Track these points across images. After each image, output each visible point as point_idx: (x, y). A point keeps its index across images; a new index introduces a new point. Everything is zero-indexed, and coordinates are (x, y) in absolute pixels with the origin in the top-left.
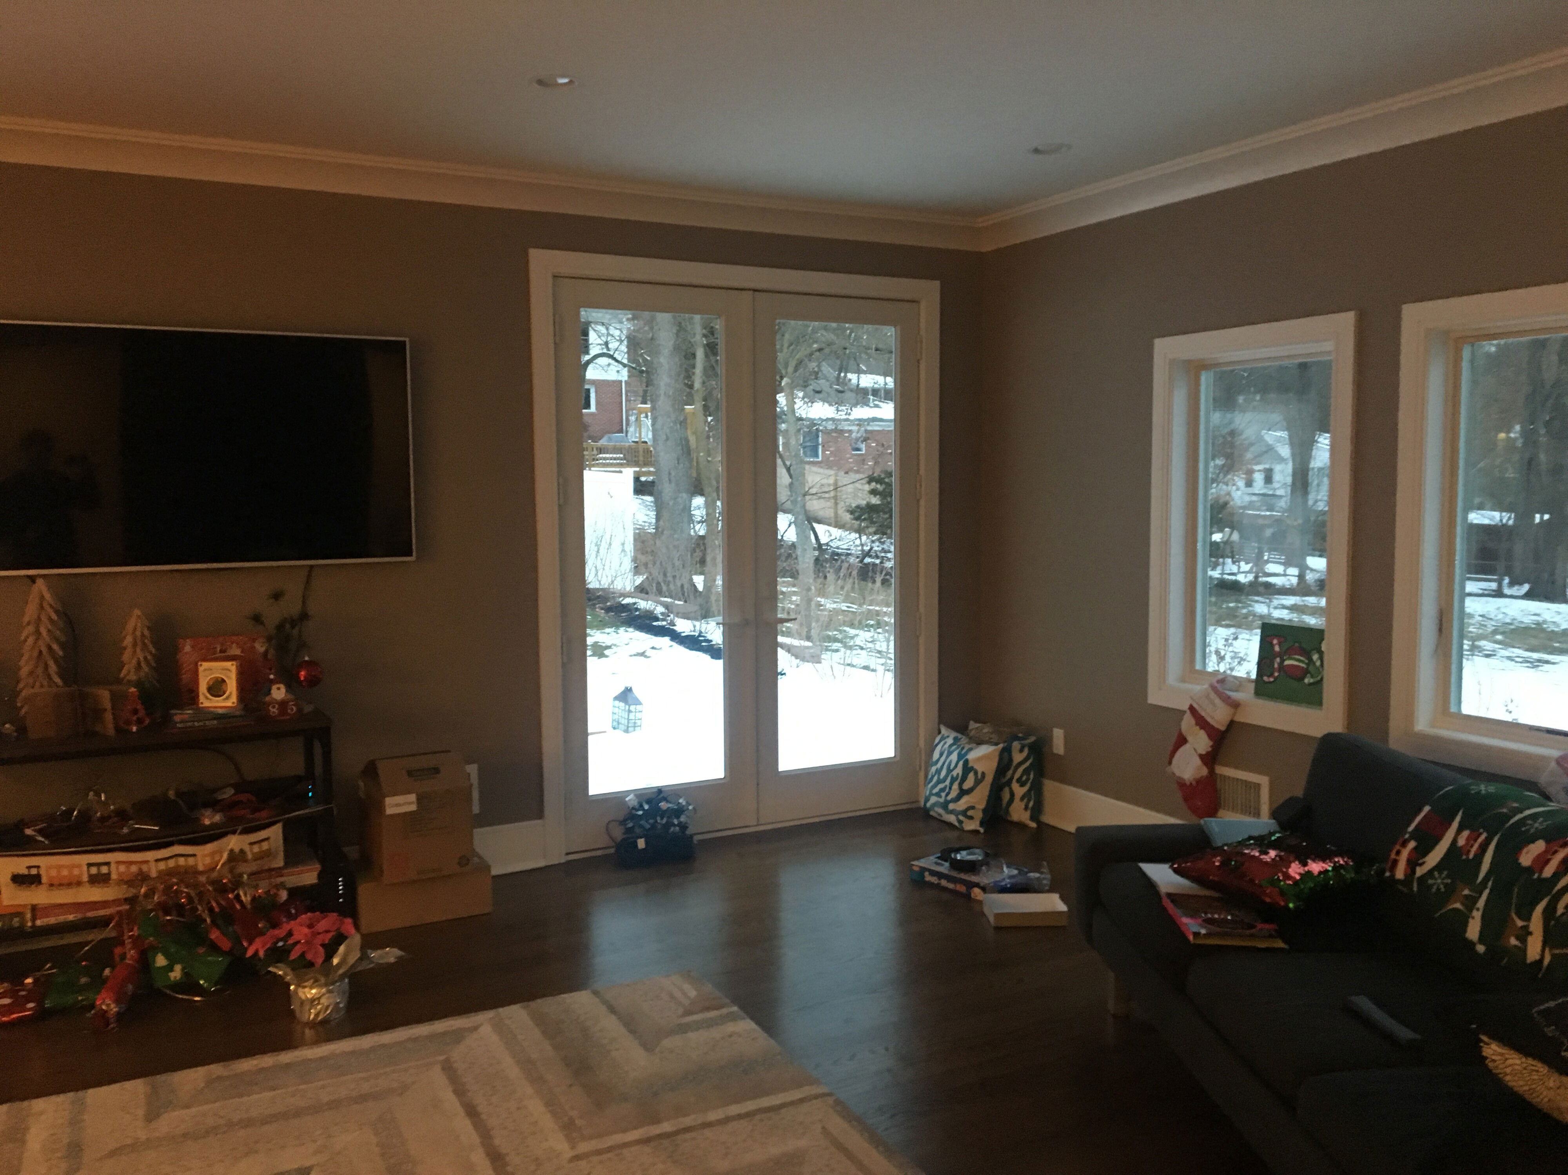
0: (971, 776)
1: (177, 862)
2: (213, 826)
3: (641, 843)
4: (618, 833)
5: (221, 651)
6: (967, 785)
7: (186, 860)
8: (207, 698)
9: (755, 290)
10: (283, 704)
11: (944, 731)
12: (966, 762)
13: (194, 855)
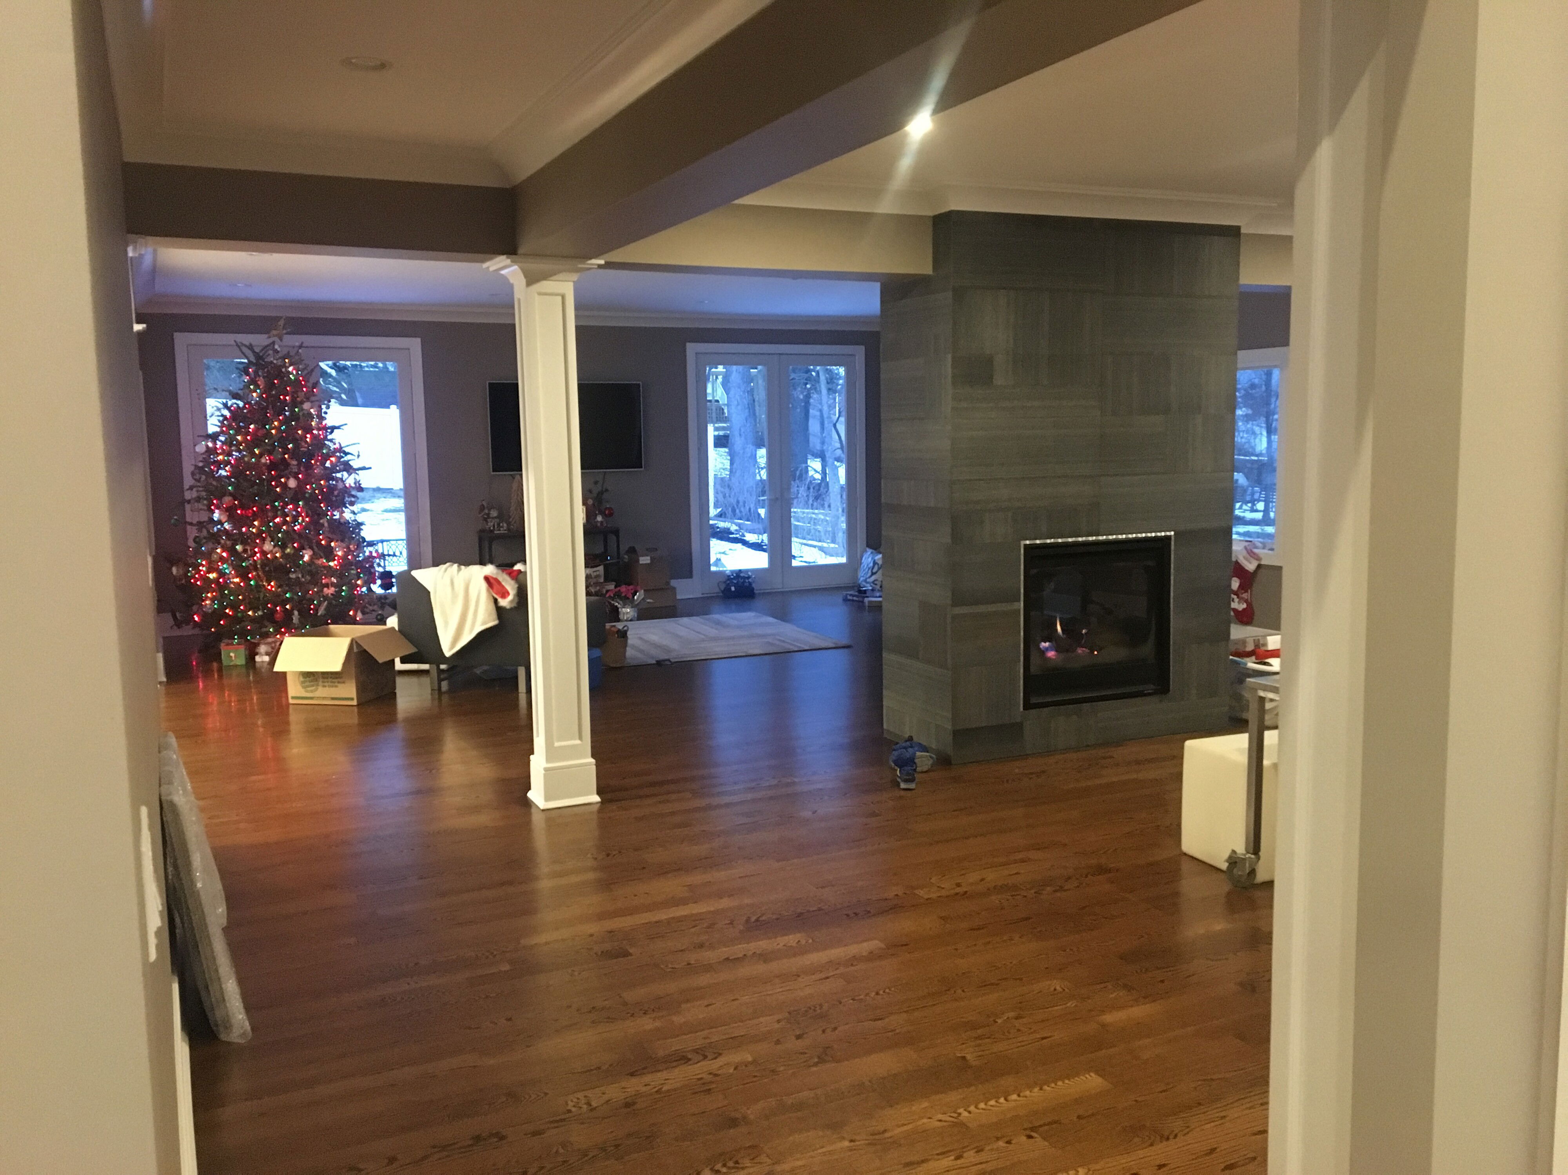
0: (876, 567)
3: (733, 589)
4: (723, 587)
6: (874, 571)
9: (780, 354)
10: (602, 522)
11: (868, 549)
12: (874, 561)
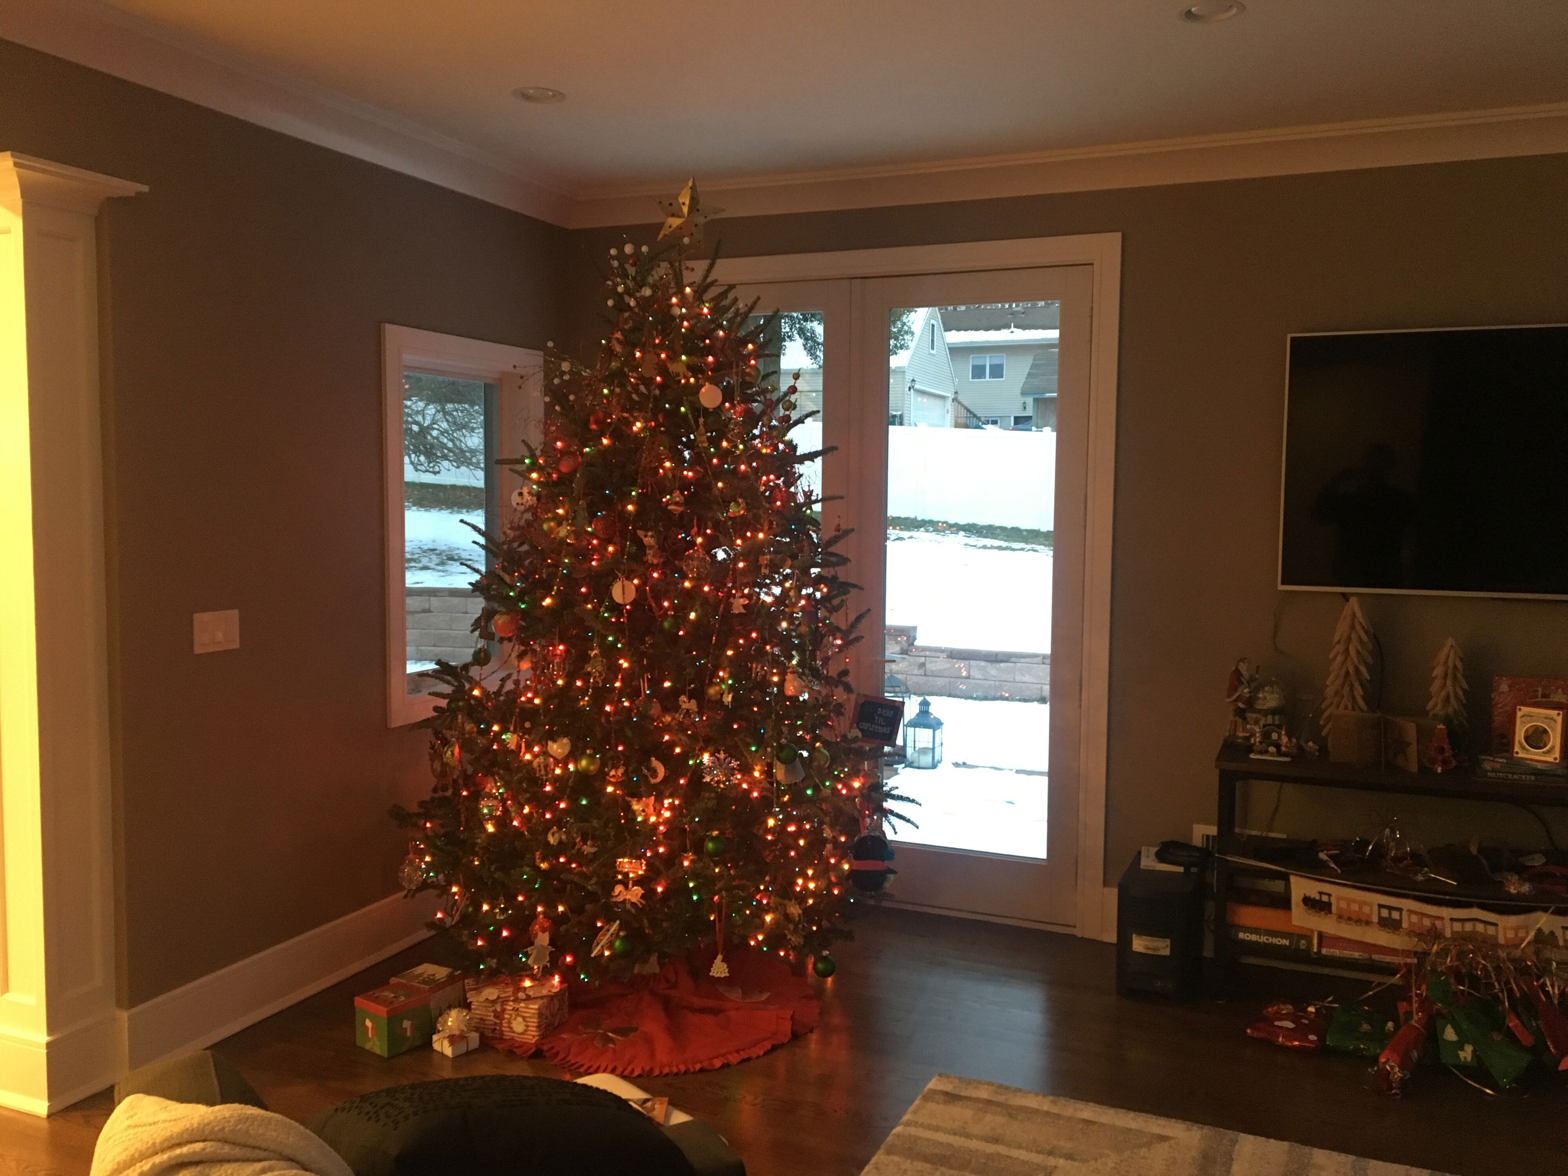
1: (1474, 926)
2: (1520, 896)
5: (1544, 696)
7: (1485, 927)
8: (1524, 748)
13: (1496, 925)
